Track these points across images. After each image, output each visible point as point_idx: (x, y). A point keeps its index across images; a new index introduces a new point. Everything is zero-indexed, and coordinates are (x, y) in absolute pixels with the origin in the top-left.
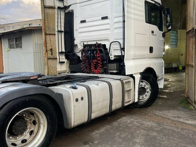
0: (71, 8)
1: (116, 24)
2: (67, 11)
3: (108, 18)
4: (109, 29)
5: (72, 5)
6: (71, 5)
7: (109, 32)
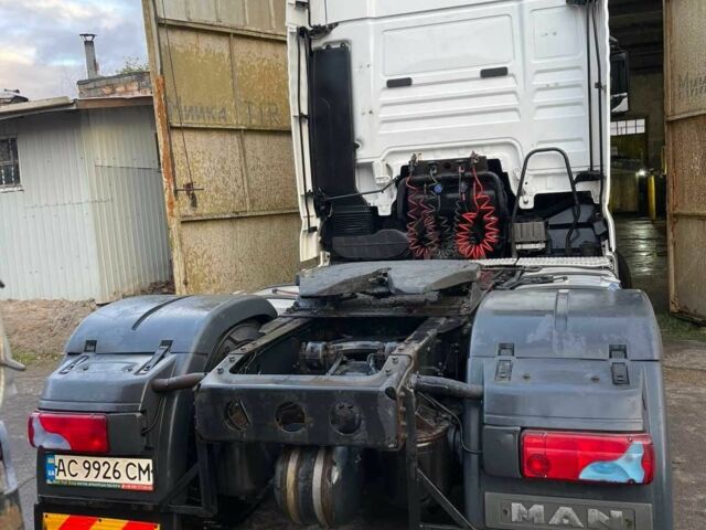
0: (336, 35)
1: (539, 93)
2: (316, 45)
3: (509, 72)
4: (515, 110)
5: (339, 26)
6: (336, 24)
7: (512, 118)
